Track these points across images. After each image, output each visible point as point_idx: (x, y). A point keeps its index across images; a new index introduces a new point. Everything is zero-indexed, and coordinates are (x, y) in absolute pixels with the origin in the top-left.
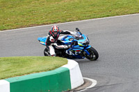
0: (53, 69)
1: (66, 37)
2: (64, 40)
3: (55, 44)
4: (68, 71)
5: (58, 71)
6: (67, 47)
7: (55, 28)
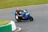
0: (6, 24)
1: (22, 12)
2: (21, 13)
3: (18, 15)
4: (11, 25)
5: (8, 25)
6: (22, 16)
7: (18, 9)
